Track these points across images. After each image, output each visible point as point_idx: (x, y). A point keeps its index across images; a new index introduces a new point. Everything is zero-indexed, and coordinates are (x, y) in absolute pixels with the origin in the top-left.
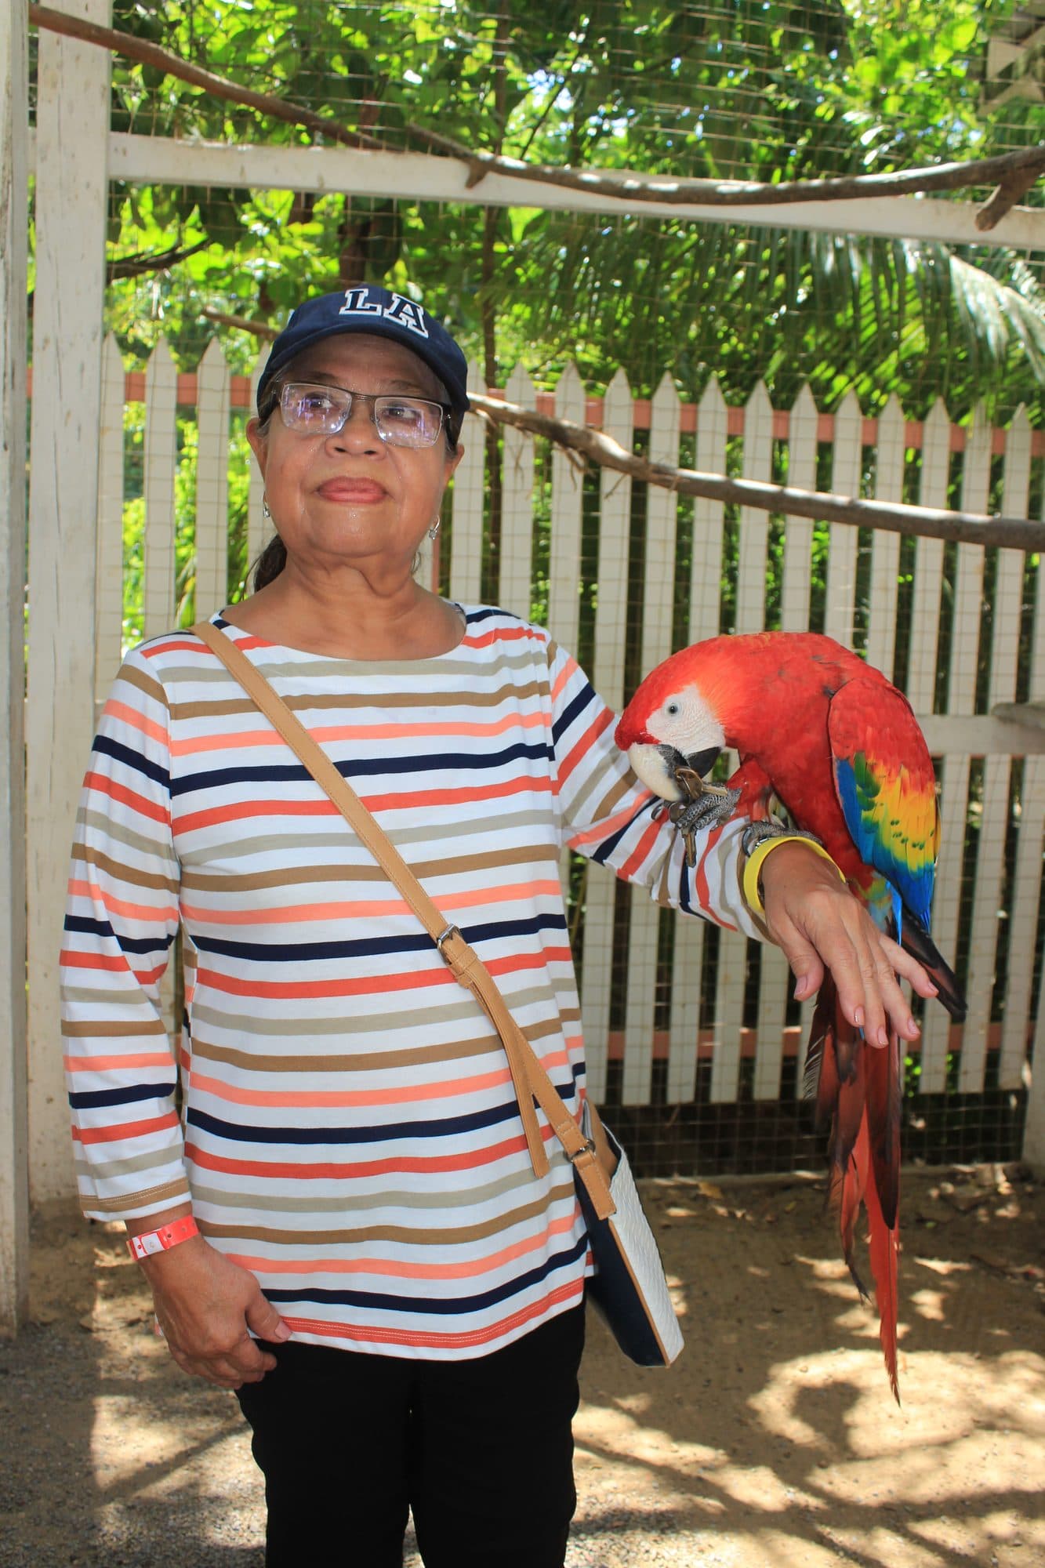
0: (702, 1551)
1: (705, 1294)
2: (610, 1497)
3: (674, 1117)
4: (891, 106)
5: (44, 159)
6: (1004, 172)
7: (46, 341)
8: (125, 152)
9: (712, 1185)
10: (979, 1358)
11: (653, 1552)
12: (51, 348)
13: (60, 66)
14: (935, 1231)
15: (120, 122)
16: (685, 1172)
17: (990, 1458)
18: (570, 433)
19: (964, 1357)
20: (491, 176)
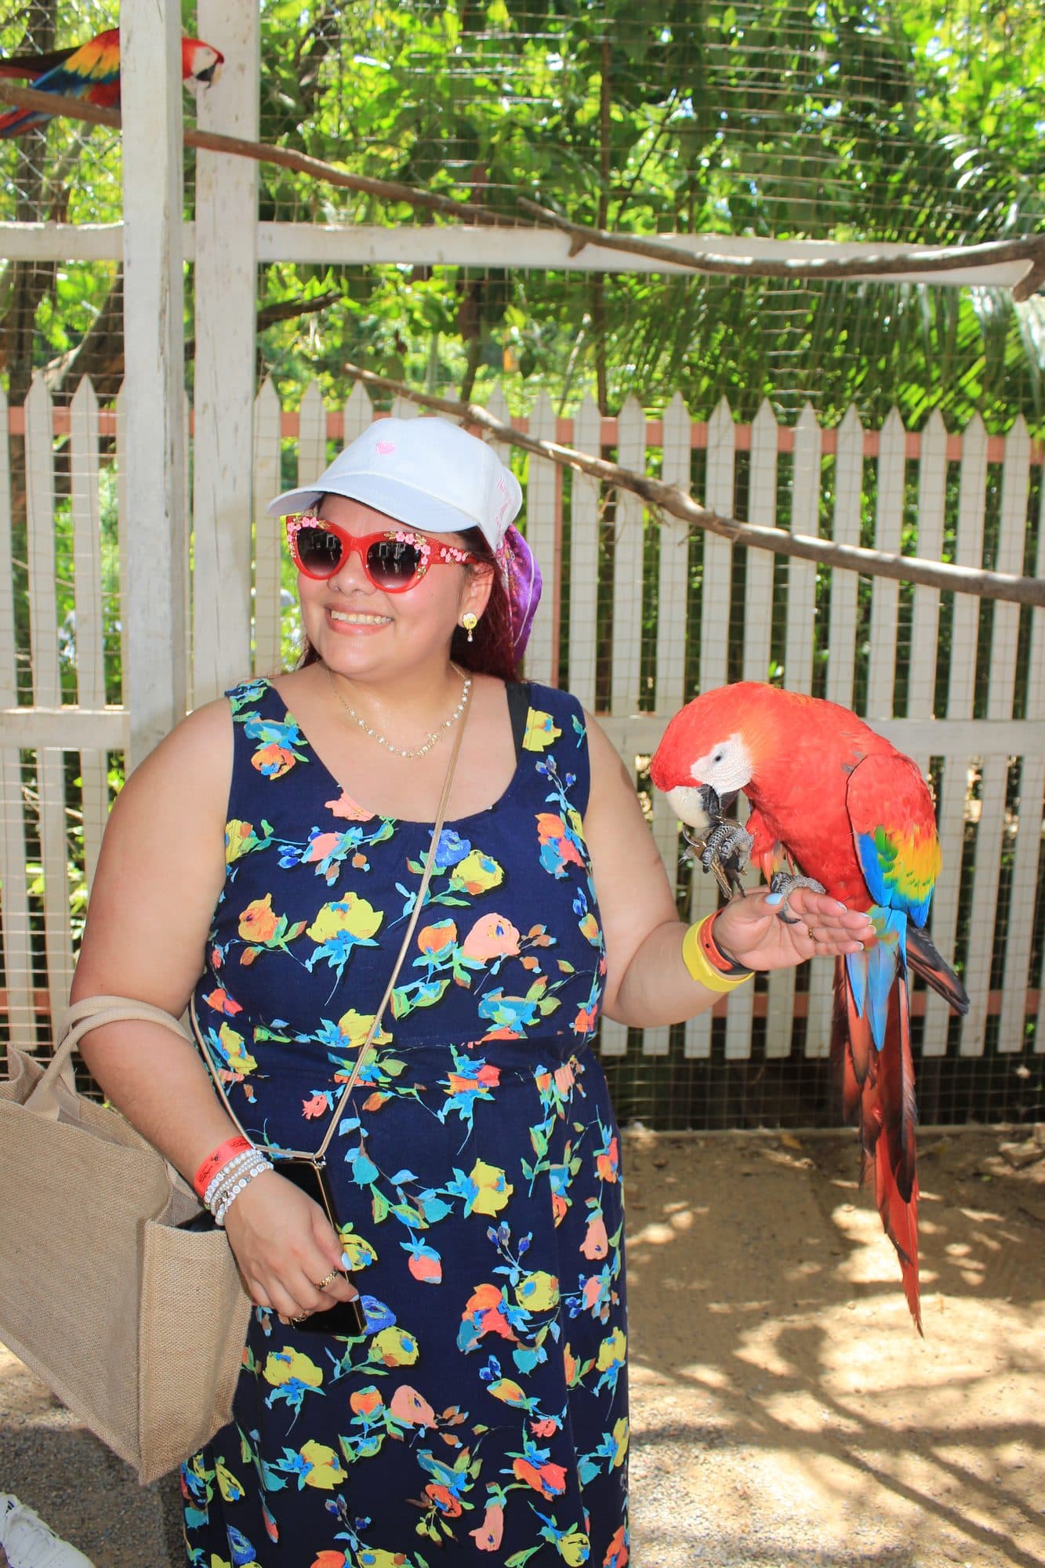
0: (743, 1459)
1: (773, 1236)
2: (670, 1410)
3: (759, 1076)
4: (988, 125)
5: (202, 249)
6: (1036, 252)
7: (205, 406)
8: (271, 239)
9: (795, 1137)
10: (1011, 1302)
11: (702, 1457)
12: (210, 411)
13: (215, 170)
14: (990, 1184)
15: (266, 213)
16: (768, 1124)
17: (1006, 1391)
18: (650, 487)
19: (998, 1303)
20: (590, 248)
